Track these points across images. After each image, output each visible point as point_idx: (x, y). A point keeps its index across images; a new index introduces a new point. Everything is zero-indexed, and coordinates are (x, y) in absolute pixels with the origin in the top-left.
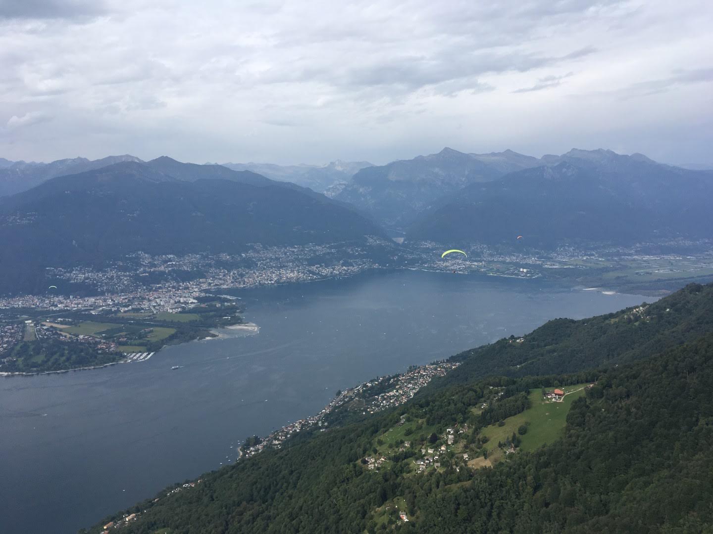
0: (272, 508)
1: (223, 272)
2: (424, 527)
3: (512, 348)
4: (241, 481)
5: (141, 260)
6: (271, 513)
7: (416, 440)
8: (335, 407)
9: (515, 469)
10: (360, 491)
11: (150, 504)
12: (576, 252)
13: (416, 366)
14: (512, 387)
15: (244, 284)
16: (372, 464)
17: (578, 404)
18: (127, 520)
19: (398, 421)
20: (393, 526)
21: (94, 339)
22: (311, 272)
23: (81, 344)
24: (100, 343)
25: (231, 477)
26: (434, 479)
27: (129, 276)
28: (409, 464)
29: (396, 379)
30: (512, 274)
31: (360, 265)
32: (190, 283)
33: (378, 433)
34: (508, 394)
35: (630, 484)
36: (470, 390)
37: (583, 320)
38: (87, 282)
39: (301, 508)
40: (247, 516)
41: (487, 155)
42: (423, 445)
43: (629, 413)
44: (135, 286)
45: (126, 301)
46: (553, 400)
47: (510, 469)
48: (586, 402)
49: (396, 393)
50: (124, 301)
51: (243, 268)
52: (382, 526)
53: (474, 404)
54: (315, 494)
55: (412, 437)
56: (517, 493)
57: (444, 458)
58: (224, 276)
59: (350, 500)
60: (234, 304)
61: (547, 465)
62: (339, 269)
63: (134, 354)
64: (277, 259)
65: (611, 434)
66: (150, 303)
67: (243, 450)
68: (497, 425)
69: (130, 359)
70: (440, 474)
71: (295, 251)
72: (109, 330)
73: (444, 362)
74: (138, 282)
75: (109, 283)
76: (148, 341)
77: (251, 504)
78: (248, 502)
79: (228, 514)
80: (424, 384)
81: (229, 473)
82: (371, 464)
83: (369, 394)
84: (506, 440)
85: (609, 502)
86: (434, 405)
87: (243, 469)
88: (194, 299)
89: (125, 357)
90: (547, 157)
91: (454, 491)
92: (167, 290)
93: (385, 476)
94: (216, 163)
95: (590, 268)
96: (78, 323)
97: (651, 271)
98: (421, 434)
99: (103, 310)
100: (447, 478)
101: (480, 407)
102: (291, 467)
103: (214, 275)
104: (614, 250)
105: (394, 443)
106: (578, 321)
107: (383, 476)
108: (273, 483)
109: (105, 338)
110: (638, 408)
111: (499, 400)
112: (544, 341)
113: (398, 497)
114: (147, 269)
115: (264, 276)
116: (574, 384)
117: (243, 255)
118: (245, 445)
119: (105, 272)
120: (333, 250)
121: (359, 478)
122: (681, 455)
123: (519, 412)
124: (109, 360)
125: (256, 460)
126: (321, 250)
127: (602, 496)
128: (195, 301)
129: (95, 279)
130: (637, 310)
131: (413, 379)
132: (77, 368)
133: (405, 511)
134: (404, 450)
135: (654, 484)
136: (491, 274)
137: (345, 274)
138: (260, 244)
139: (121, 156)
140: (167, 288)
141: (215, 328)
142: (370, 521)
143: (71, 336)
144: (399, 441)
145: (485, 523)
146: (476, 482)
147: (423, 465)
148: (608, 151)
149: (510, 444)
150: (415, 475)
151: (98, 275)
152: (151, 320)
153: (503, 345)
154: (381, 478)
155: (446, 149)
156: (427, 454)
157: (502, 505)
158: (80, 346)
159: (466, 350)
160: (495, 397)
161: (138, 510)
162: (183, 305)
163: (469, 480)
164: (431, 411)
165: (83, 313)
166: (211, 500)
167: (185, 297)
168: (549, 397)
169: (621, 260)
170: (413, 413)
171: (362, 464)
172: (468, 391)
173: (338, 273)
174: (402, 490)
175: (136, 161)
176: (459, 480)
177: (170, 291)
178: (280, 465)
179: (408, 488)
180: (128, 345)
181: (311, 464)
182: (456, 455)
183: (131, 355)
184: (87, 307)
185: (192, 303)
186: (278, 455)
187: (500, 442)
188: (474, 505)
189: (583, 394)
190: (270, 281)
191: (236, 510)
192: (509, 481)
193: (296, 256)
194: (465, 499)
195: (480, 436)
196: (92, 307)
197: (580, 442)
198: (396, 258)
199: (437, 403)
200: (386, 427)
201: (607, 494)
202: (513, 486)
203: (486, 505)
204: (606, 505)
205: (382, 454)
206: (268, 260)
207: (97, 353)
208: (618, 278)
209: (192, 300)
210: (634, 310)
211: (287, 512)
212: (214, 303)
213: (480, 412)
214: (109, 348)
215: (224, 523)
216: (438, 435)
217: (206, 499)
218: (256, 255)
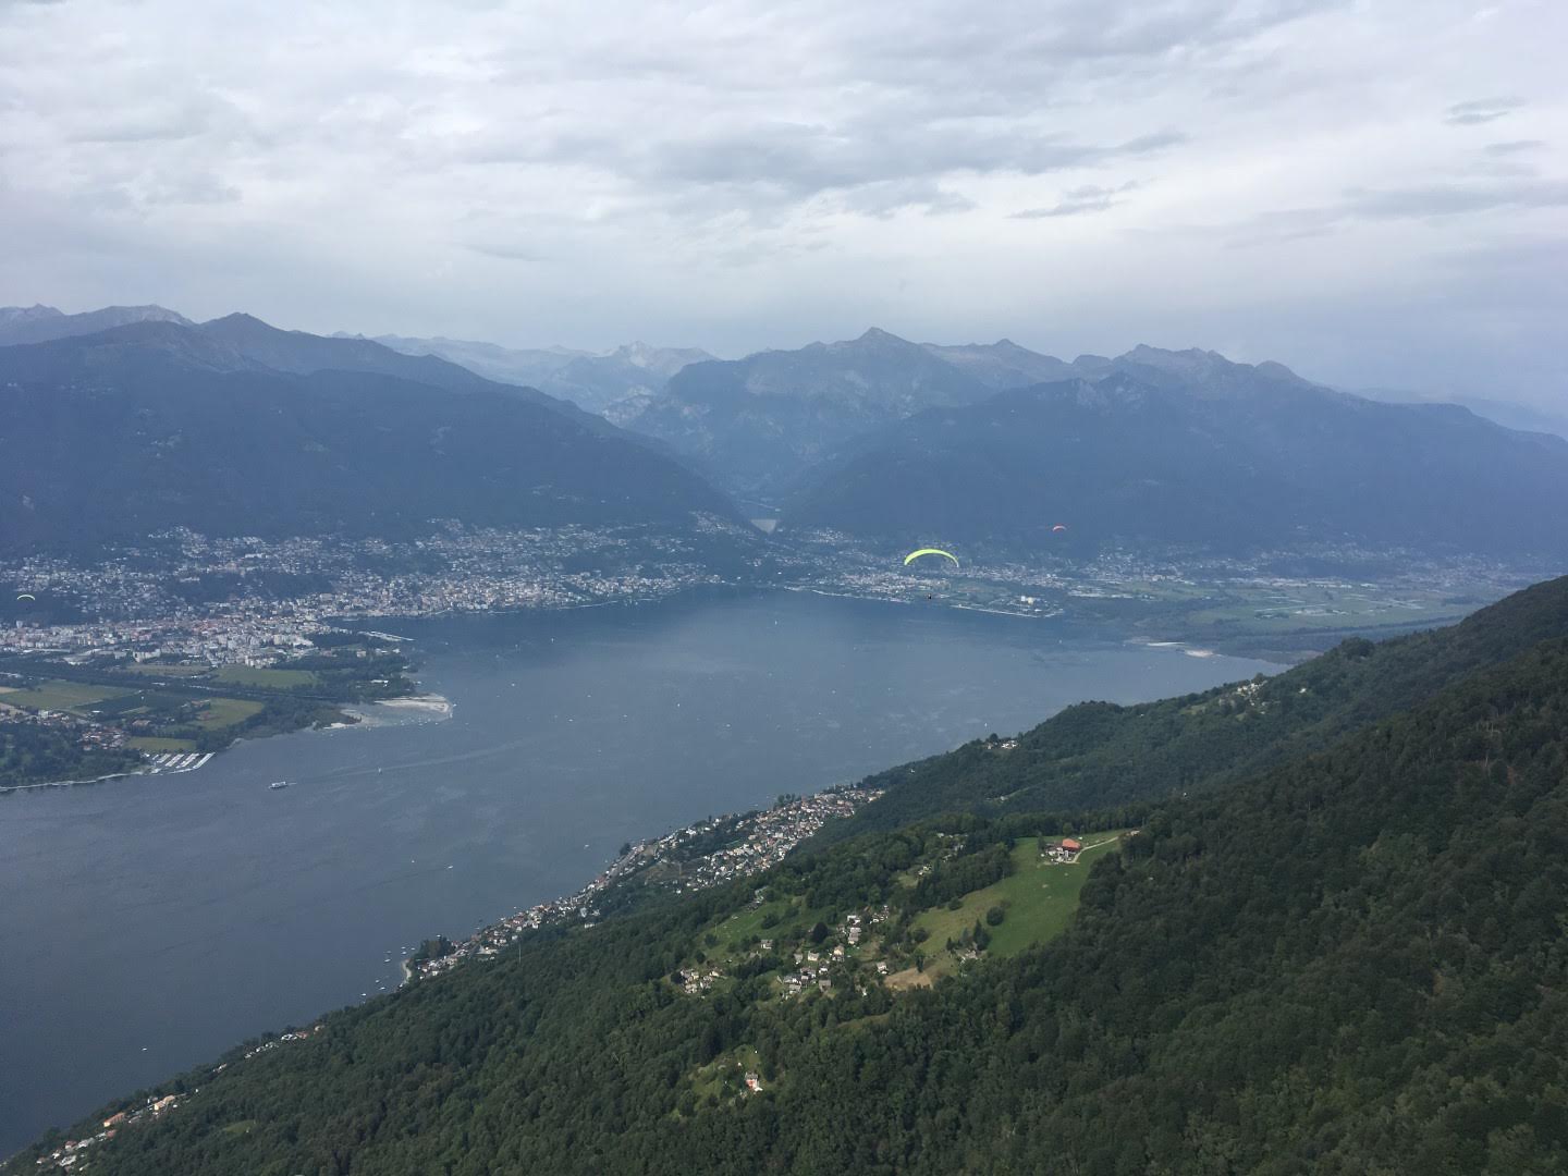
0: (482, 1074)
1: (372, 581)
2: (793, 1101)
3: (991, 761)
4: (413, 1024)
5: (183, 546)
6: (479, 1084)
7: (785, 937)
8: (617, 879)
9: (974, 990)
10: (668, 1034)
11: (207, 1075)
12: (1137, 566)
13: (794, 796)
14: (982, 833)
15: (420, 608)
16: (694, 982)
17: (1105, 867)
18: (156, 1108)
19: (751, 898)
20: (731, 1102)
21: (75, 721)
22: (569, 587)
23: (45, 729)
24: (88, 728)
25: (391, 1015)
26: (815, 1011)
27: (155, 581)
28: (768, 984)
29: (749, 821)
30: (1005, 607)
31: (679, 575)
32: (296, 603)
33: (709, 922)
34: (973, 846)
35: (1188, 1017)
36: (899, 838)
37: (1136, 706)
38: (55, 592)
39: (543, 1071)
40: (427, 1091)
41: (962, 349)
42: (798, 946)
43: (1196, 882)
44: (168, 604)
45: (148, 637)
46: (1060, 859)
47: (966, 988)
48: (1120, 862)
49: (748, 850)
50: (142, 638)
51: (417, 573)
52: (710, 1100)
53: (905, 868)
54: (573, 1043)
55: (776, 931)
56: (978, 1037)
57: (839, 970)
58: (374, 589)
59: (645, 1052)
60: (397, 651)
61: (1036, 981)
62: (632, 584)
63: (167, 756)
64: (497, 556)
65: (1159, 922)
66: (202, 645)
67: (413, 966)
68: (947, 908)
69: (158, 766)
70: (829, 999)
71: (537, 540)
72: (108, 700)
73: (852, 788)
74: (175, 597)
75: (109, 596)
76: (200, 728)
77: (436, 1069)
78: (430, 1064)
79: (386, 1087)
80: (808, 831)
81: (387, 1009)
82: (690, 983)
83: (692, 851)
84: (962, 935)
85: (1149, 1052)
86: (824, 868)
87: (419, 999)
88: (305, 637)
89: (145, 761)
90: (1084, 360)
91: (854, 1033)
92: (242, 617)
93: (720, 1005)
94: (360, 335)
95: (1165, 600)
96: (37, 684)
97: (1287, 612)
98: (795, 924)
99: (93, 655)
100: (844, 1007)
101: (916, 873)
102: (523, 992)
103: (351, 585)
104: (1213, 564)
105: (739, 941)
106: (1127, 708)
107: (714, 1006)
108: (484, 1026)
109: (98, 719)
110: (1214, 874)
111: (953, 859)
112: (1056, 747)
113: (744, 1046)
114: (196, 566)
115: (466, 592)
116: (1104, 830)
117: (418, 543)
118: (417, 956)
119: (99, 569)
120: (620, 541)
121: (665, 1009)
122: (1285, 962)
123: (991, 883)
124: (109, 769)
125: (445, 982)
126: (593, 540)
127: (1137, 1042)
128: (309, 643)
129: (74, 586)
130: (1245, 688)
131: (784, 821)
132: (35, 782)
133: (755, 1072)
134: (760, 955)
135: (1231, 1017)
136: (960, 606)
137: (647, 595)
138: (458, 520)
139: (139, 309)
140: (244, 612)
141: (354, 703)
142: (686, 1092)
143: (19, 712)
144: (750, 938)
145: (912, 1093)
146: (899, 1013)
147: (796, 984)
148: (1212, 355)
149: (969, 944)
150: (779, 1004)
151: (81, 576)
152: (205, 681)
153: (974, 754)
154: (712, 1008)
155: (873, 331)
156: (805, 961)
157: (947, 1060)
158: (41, 735)
159: (899, 765)
160: (946, 854)
161: (179, 1088)
162: (280, 651)
163: (885, 1012)
164: (818, 880)
165: (48, 660)
166: (347, 1064)
167: (284, 633)
168: (1051, 853)
169: (1229, 585)
170: (780, 883)
171: (672, 984)
172: (894, 842)
173: (630, 591)
174: (751, 1033)
175: (174, 320)
176: (867, 1012)
177: (250, 618)
178: (497, 989)
179: (765, 1027)
180: (153, 735)
181: (565, 986)
182: (863, 966)
183: (160, 757)
184: (56, 647)
185: (300, 647)
186: (494, 972)
187: (950, 940)
188: (893, 1059)
189: (1118, 848)
190: (480, 603)
191: (404, 1080)
192: (963, 1012)
193: (540, 552)
194: (875, 1046)
195: (913, 928)
196: (68, 647)
197: (1102, 938)
198: (757, 563)
199: (829, 865)
200: (725, 912)
201: (1146, 1037)
202: (970, 1021)
203: (916, 1059)
204: (1143, 1057)
205: (715, 964)
206: (475, 558)
207: (83, 752)
208: (1220, 622)
209: (299, 641)
210: (1239, 690)
211: (515, 1080)
212: (351, 649)
213: (916, 883)
214: (110, 740)
215: (378, 1106)
216: (828, 927)
217: (336, 1061)
218: (450, 545)
